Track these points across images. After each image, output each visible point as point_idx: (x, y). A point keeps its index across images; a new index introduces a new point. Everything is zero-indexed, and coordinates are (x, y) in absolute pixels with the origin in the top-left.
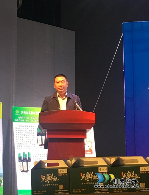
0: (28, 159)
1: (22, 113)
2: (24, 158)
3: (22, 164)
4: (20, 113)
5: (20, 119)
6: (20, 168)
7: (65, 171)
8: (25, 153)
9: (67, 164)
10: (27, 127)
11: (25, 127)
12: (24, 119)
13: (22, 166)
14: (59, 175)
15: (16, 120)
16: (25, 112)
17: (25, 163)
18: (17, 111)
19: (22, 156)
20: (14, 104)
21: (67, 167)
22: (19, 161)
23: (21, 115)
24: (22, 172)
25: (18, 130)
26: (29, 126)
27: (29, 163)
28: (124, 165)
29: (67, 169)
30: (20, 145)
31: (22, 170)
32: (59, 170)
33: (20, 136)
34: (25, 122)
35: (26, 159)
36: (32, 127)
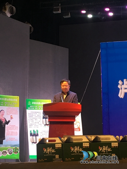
0: (36, 134)
1: (33, 103)
2: (34, 134)
3: (32, 138)
4: (31, 103)
5: (31, 107)
6: (31, 140)
7: (60, 146)
8: (34, 130)
9: (61, 140)
10: (36, 113)
11: (34, 113)
12: (34, 107)
13: (32, 139)
14: (56, 148)
15: (28, 108)
16: (34, 103)
17: (34, 137)
18: (29, 102)
19: (32, 132)
20: (27, 97)
21: (61, 142)
22: (30, 136)
23: (32, 105)
24: (32, 143)
25: (30, 115)
26: (38, 112)
27: (37, 137)
28: (100, 142)
29: (61, 144)
30: (31, 125)
31: (32, 142)
32: (56, 145)
33: (31, 119)
34: (34, 109)
35: (35, 134)
36: (40, 113)
